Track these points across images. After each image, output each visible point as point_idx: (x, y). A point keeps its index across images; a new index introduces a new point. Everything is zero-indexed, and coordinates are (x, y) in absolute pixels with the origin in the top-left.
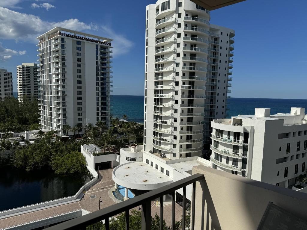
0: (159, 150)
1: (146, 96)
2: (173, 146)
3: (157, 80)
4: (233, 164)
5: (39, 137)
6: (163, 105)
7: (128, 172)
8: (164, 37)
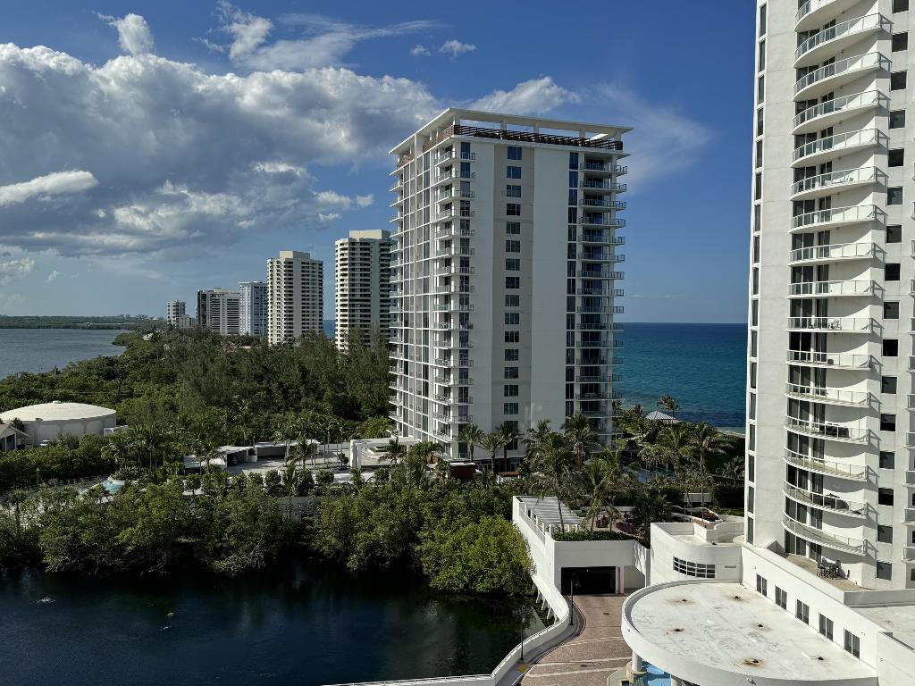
0: (813, 546)
1: (755, 323)
2: (874, 532)
3: (801, 261)
5: (387, 462)
6: (831, 362)
7: (680, 615)
8: (831, 96)
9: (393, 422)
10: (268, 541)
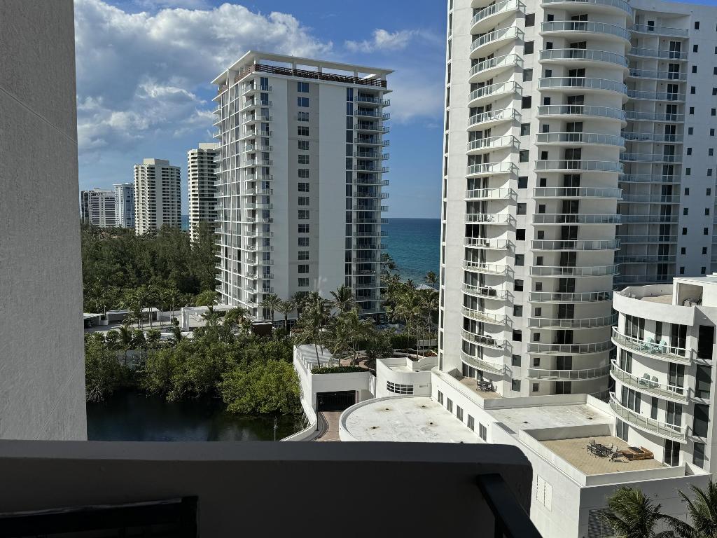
0: (479, 371)
1: (445, 218)
2: (510, 359)
3: (474, 174)
4: (669, 420)
6: (488, 245)
7: (381, 418)
8: (492, 56)
9: (220, 294)
10: (106, 384)
